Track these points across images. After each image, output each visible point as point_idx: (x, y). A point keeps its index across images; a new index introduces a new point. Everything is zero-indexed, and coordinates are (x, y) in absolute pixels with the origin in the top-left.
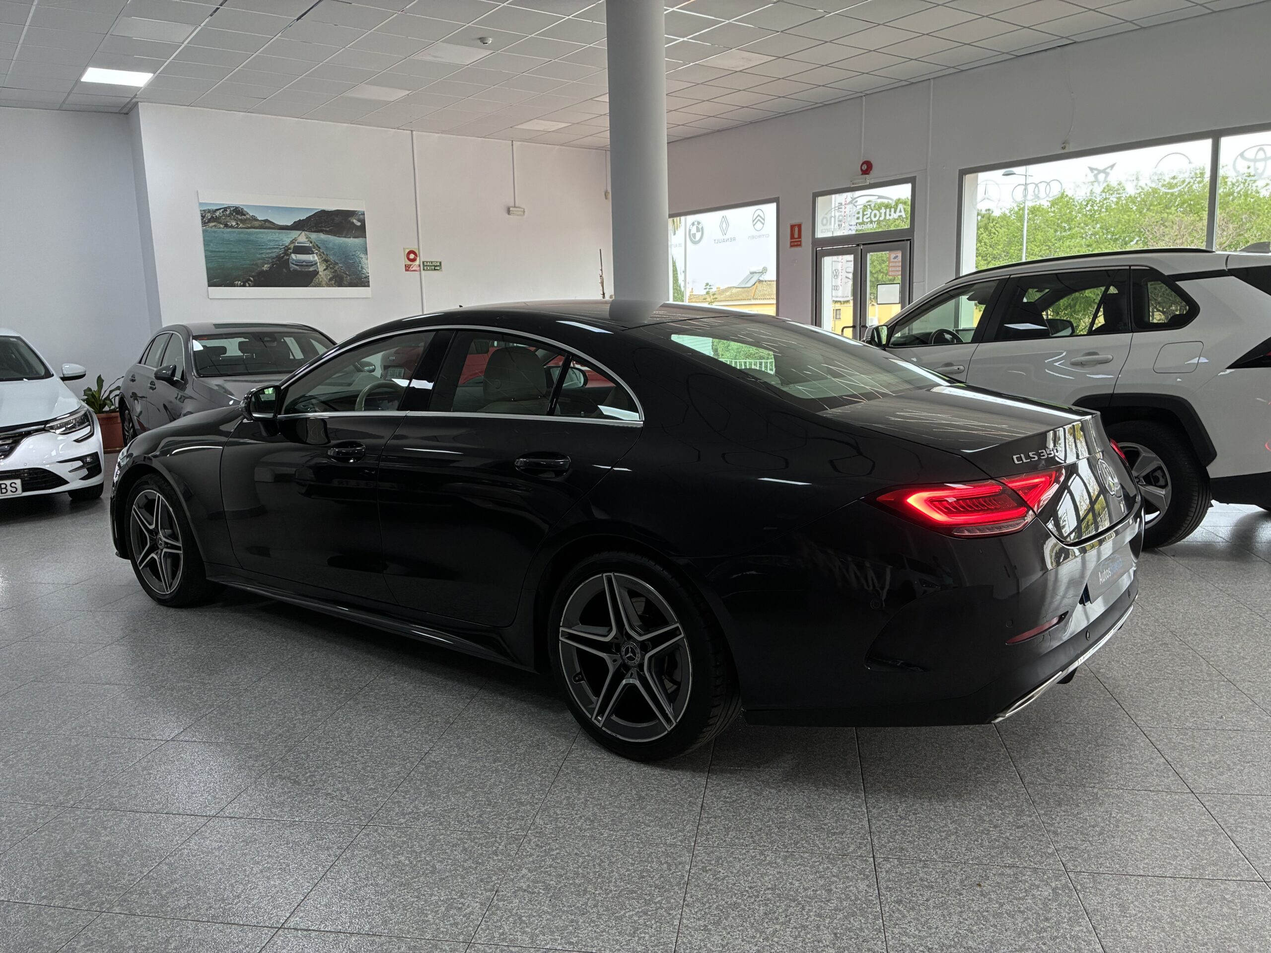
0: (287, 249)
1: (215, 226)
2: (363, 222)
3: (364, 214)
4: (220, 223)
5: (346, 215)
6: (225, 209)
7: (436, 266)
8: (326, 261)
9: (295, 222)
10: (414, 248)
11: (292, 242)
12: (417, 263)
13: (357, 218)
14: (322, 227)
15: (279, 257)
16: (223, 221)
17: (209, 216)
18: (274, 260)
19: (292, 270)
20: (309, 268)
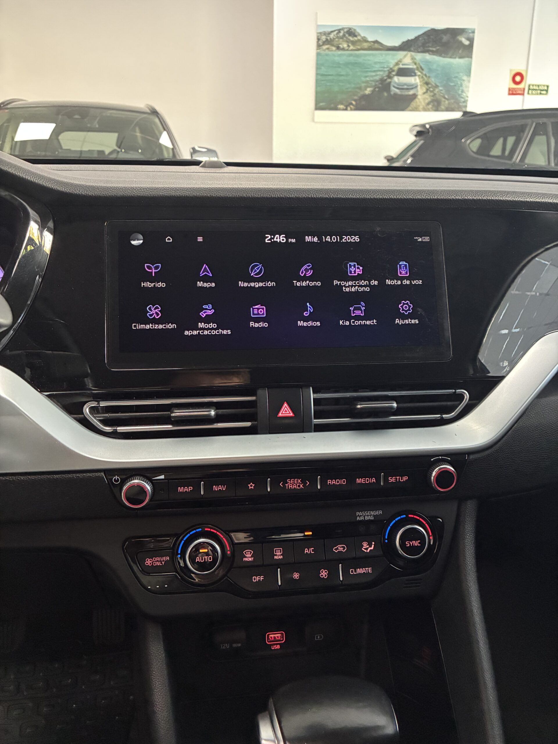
0: (391, 71)
1: (328, 49)
2: (471, 41)
3: (473, 32)
4: (333, 45)
5: (454, 33)
6: (339, 31)
7: (543, 90)
8: (427, 83)
9: (403, 42)
10: (521, 68)
11: (397, 64)
12: (521, 86)
13: (466, 36)
14: (429, 47)
15: (382, 81)
16: (335, 43)
17: (324, 38)
18: (377, 83)
19: (392, 93)
20: (409, 92)
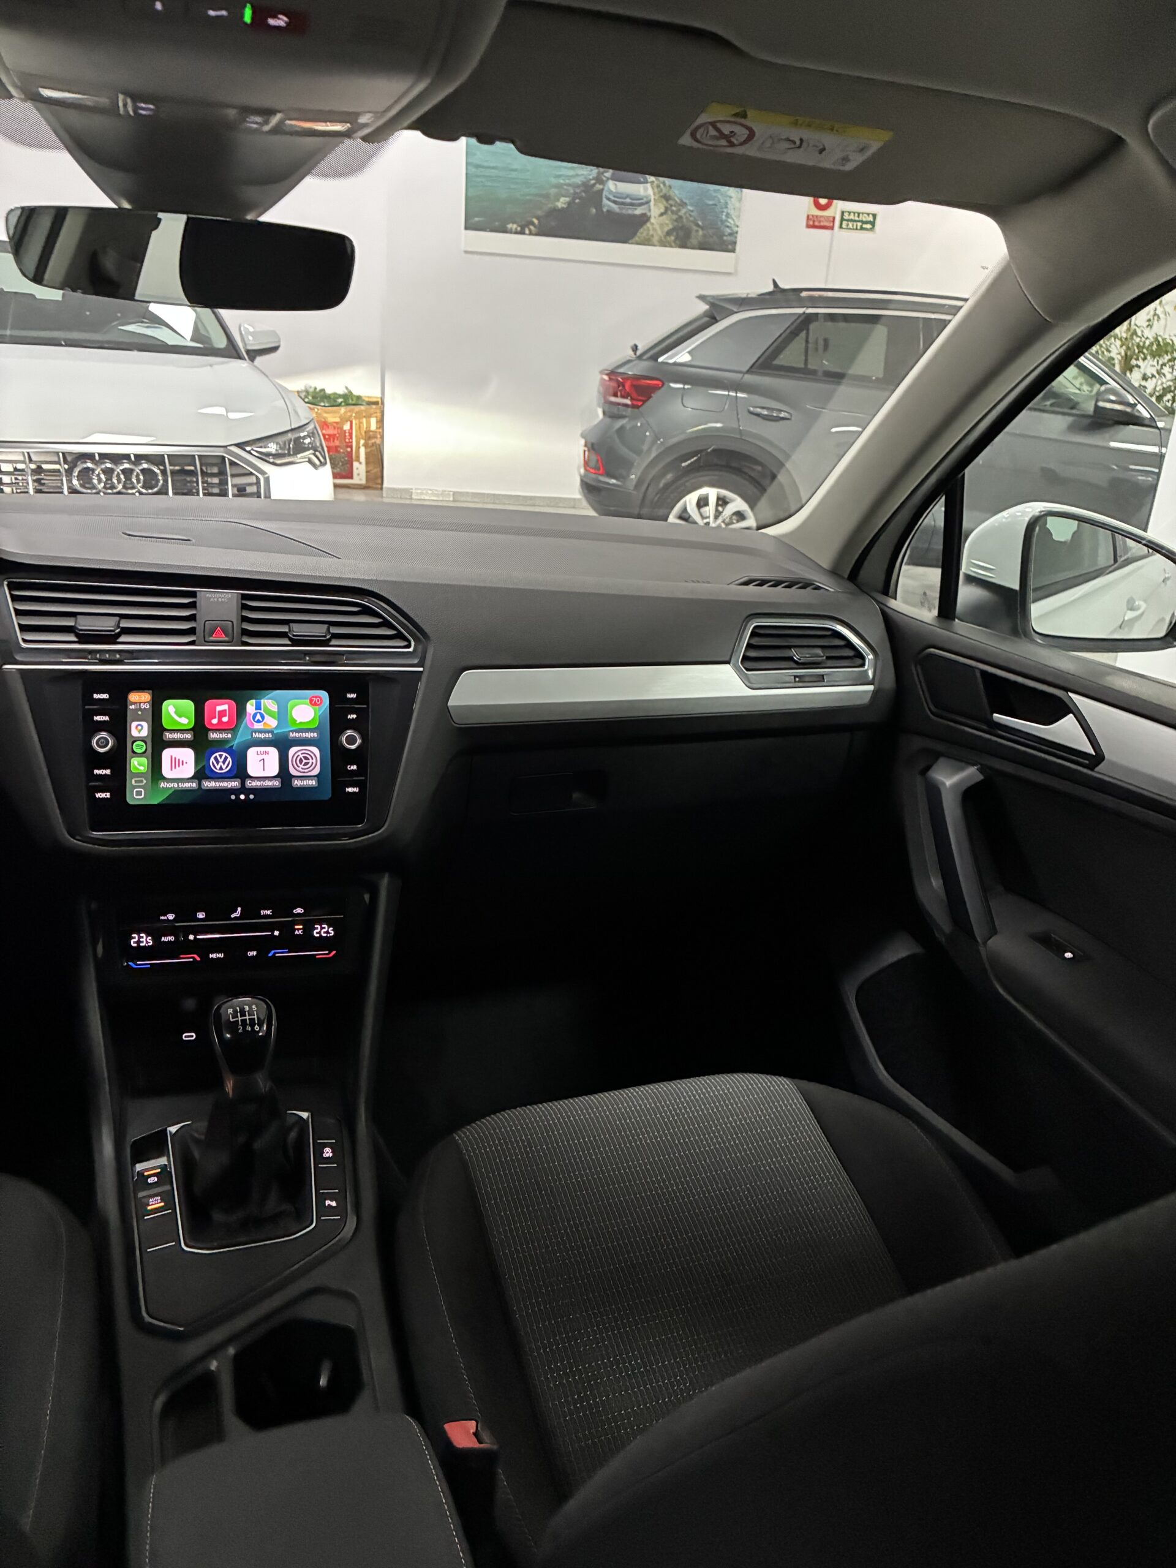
7: (867, 223)
8: (666, 198)
12: (830, 214)
18: (578, 191)
19: (605, 210)
20: (636, 209)
